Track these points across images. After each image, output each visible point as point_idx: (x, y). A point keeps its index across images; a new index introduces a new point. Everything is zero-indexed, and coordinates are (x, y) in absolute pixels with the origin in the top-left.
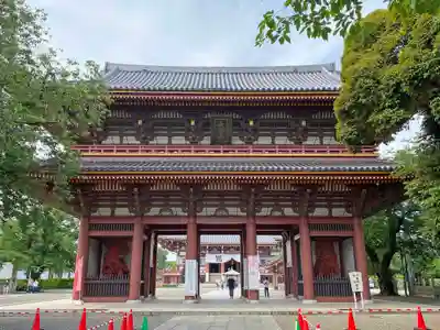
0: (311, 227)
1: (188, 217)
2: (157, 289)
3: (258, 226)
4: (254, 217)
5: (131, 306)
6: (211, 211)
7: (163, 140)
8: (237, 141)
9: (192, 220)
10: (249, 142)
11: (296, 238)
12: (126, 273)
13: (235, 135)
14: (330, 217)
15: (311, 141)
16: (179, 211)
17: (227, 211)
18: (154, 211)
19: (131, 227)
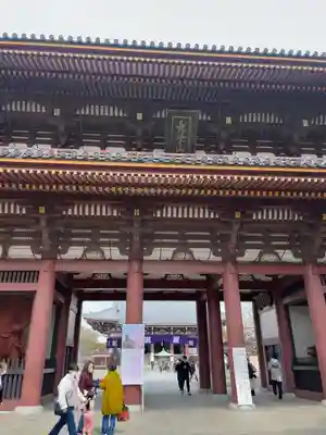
4: (235, 263)
6: (167, 253)
9: (136, 266)
13: (199, 148)
16: (114, 253)
17: (191, 253)
18: (75, 252)
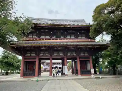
0: (80, 58)
1: (50, 56)
2: (41, 73)
3: (67, 58)
5: (36, 78)
6: (56, 54)
7: (43, 37)
8: (62, 37)
9: (51, 57)
10: (65, 38)
11: (76, 61)
12: (34, 70)
13: (62, 36)
14: (84, 56)
15: (80, 38)
17: (60, 54)
18: (41, 55)
19: (36, 58)
